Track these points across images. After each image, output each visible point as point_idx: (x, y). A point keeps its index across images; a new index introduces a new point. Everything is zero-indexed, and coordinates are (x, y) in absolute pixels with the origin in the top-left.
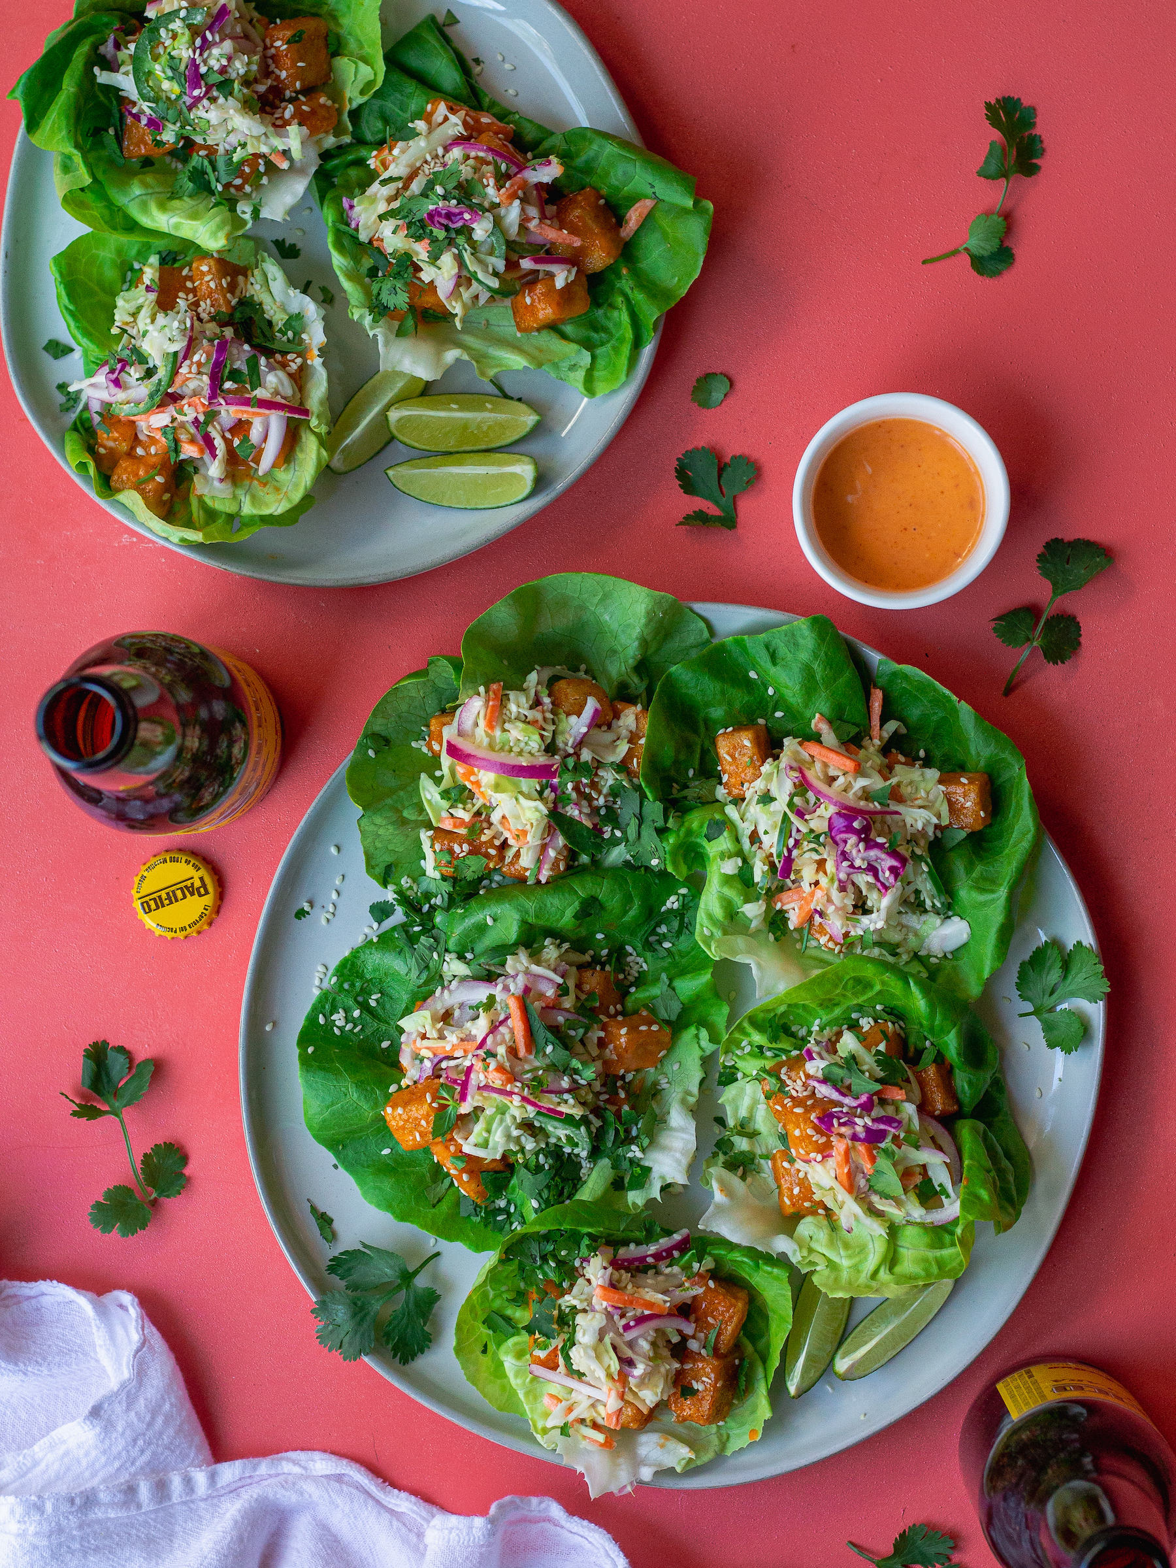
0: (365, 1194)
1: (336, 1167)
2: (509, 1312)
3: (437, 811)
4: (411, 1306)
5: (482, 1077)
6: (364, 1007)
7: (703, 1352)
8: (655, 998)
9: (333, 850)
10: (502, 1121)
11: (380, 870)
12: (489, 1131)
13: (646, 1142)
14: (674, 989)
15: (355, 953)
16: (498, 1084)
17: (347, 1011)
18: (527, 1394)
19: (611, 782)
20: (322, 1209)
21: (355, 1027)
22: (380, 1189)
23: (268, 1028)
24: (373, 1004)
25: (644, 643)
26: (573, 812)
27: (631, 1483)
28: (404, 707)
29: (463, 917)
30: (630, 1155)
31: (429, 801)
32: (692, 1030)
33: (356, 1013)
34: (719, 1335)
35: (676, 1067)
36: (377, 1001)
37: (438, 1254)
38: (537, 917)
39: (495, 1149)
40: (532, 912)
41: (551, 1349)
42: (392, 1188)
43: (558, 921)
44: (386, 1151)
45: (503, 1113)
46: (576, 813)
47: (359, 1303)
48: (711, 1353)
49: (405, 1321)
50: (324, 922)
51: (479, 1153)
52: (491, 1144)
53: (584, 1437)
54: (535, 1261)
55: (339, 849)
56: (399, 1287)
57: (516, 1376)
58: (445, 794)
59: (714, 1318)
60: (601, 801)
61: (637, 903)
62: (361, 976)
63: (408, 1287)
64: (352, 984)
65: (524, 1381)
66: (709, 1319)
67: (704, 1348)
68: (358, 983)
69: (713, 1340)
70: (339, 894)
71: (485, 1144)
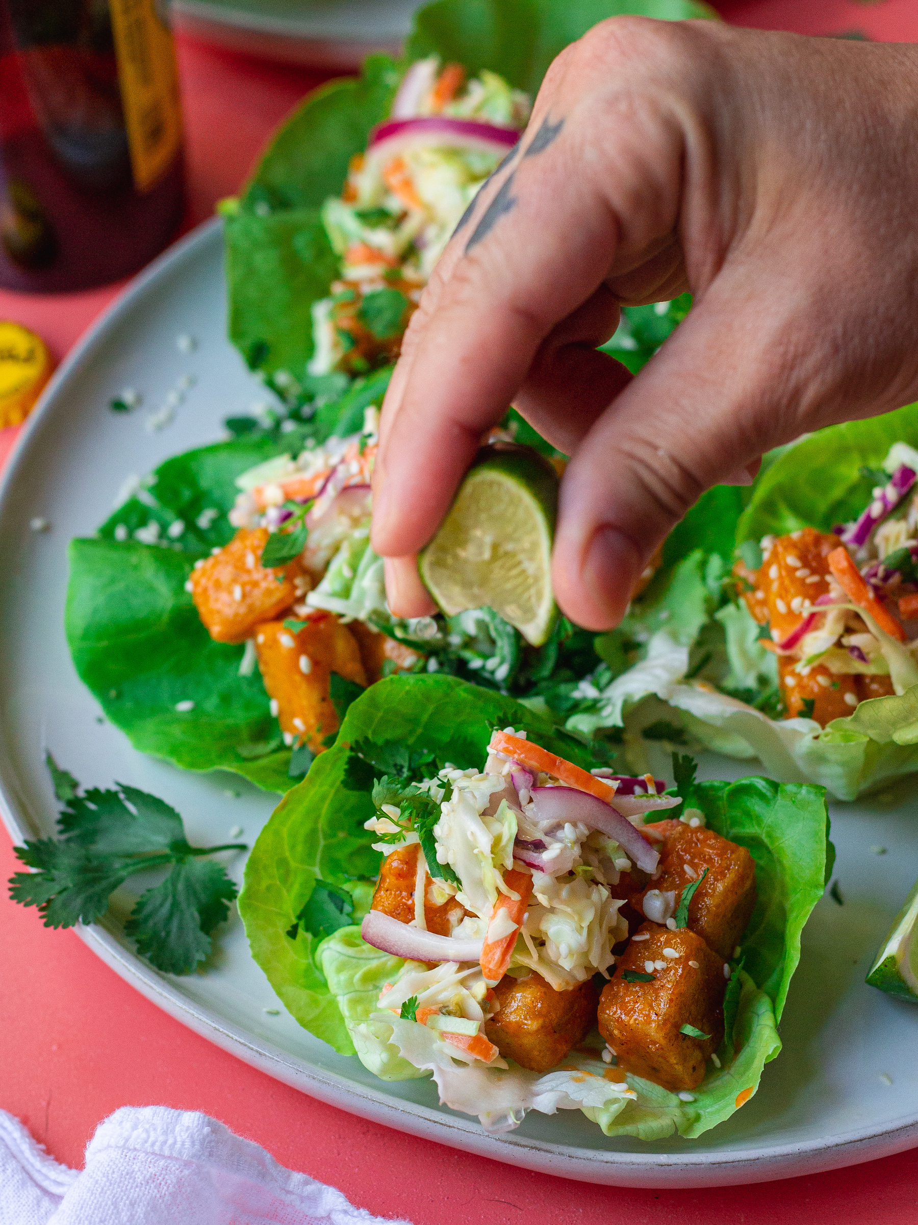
0: (139, 744)
1: (100, 721)
2: (344, 887)
3: (346, 236)
4: (180, 886)
5: (354, 468)
6: (191, 526)
7: (671, 923)
9: (184, 344)
12: (354, 569)
13: (605, 677)
15: (193, 456)
17: (163, 527)
18: (355, 1002)
20: (63, 764)
21: (171, 545)
23: (37, 523)
24: (203, 523)
27: (517, 1113)
30: (576, 695)
32: (696, 556)
33: (177, 529)
34: (699, 895)
35: (664, 615)
36: (212, 521)
37: (242, 847)
39: (360, 602)
42: (183, 733)
44: (184, 706)
47: (95, 863)
48: (683, 924)
49: (168, 905)
51: (335, 606)
52: (355, 593)
53: (444, 1035)
55: (193, 343)
56: (165, 859)
57: (340, 969)
58: (361, 216)
59: (695, 867)
62: (192, 482)
63: (180, 861)
64: (176, 494)
65: (351, 978)
66: (687, 868)
67: (674, 916)
68: (187, 494)
69: (689, 897)
70: (183, 399)
71: (345, 592)
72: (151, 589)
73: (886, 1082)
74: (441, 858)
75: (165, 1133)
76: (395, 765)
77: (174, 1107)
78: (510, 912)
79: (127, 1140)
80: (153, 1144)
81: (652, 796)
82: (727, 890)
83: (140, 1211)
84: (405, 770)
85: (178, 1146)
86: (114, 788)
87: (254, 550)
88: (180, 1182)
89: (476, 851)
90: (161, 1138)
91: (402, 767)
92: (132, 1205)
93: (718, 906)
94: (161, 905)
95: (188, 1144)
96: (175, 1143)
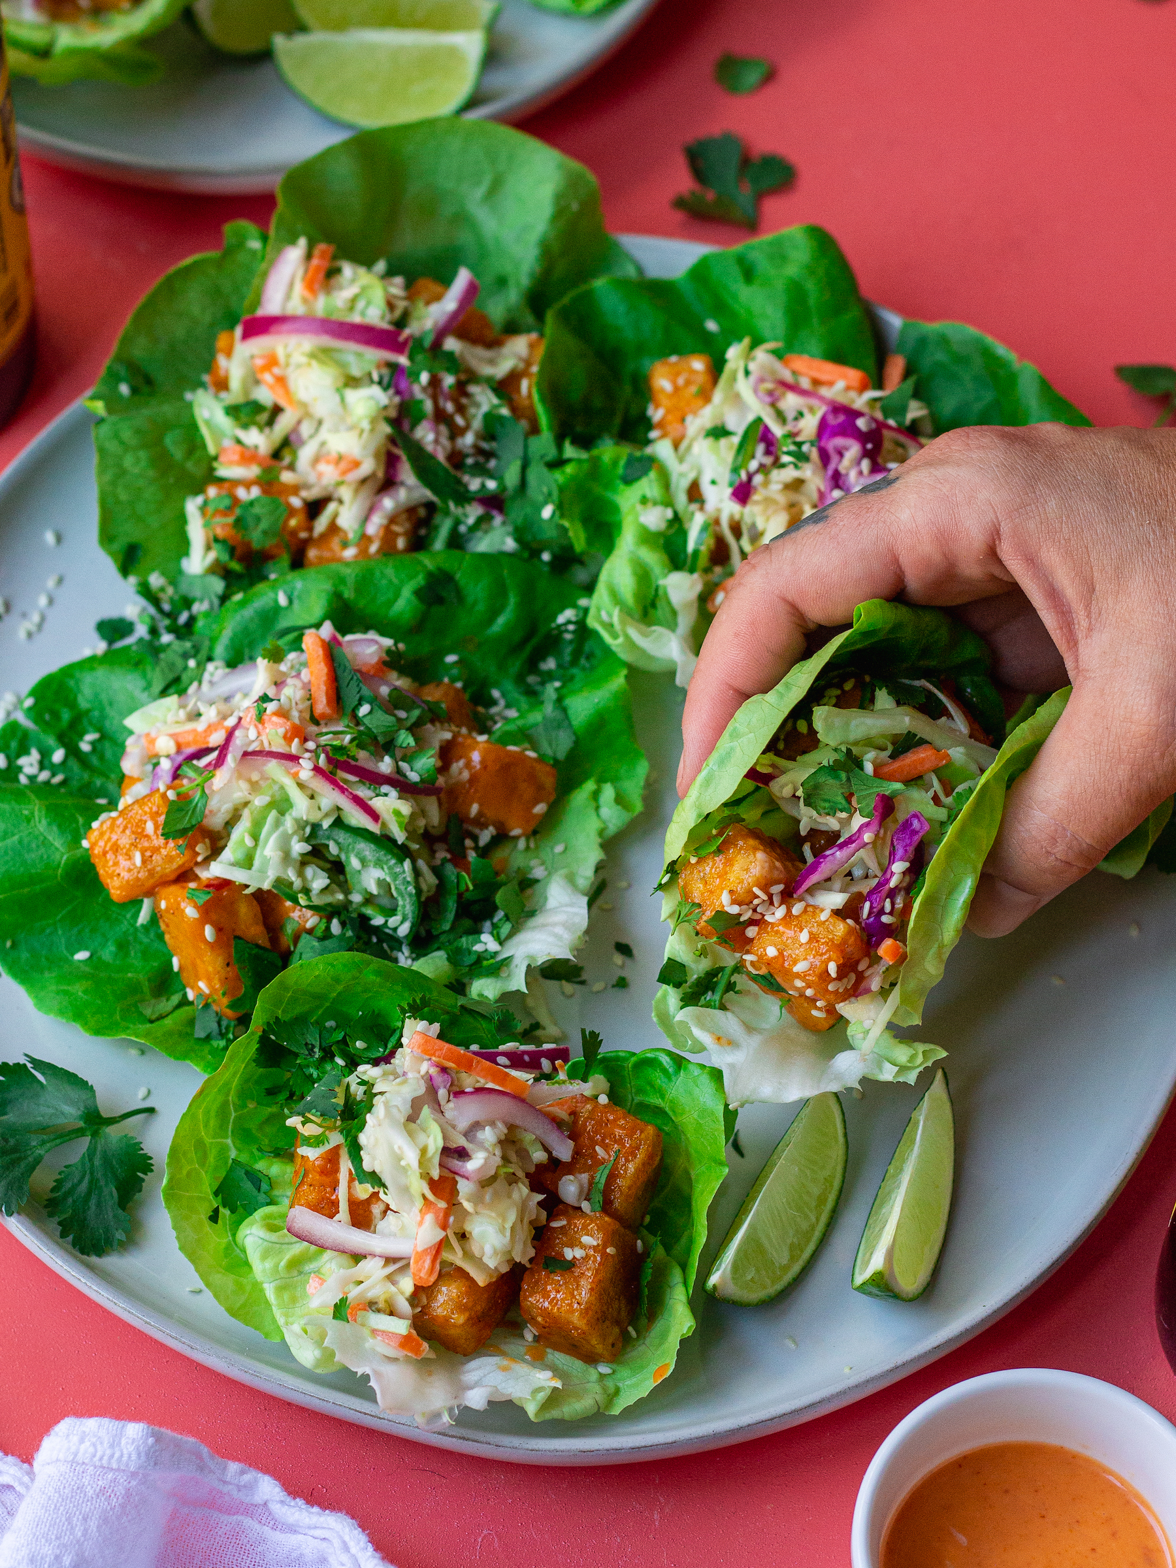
0: (40, 1003)
2: (261, 1165)
3: (218, 434)
4: (97, 1162)
5: (252, 734)
6: (73, 751)
7: (585, 1205)
8: (536, 725)
9: (50, 537)
10: (278, 824)
11: (120, 544)
12: (256, 838)
13: (506, 929)
14: (564, 710)
15: (69, 671)
16: (279, 746)
17: (45, 754)
18: (280, 1289)
19: (485, 408)
21: (53, 775)
22: (66, 993)
24: (85, 747)
25: (547, 254)
26: (426, 434)
27: (451, 1410)
28: (180, 332)
29: (243, 604)
30: (478, 948)
31: (208, 423)
32: (590, 786)
33: (58, 756)
34: (612, 1177)
35: (559, 849)
36: (93, 743)
37: (151, 1111)
38: (358, 590)
39: (263, 871)
40: (351, 581)
41: (328, 1147)
42: (85, 992)
43: (391, 603)
44: (82, 955)
45: (282, 813)
46: (430, 437)
47: (12, 1142)
48: (598, 1207)
50: (22, 634)
51: (238, 876)
52: (257, 863)
53: (374, 1332)
54: (311, 1051)
55: (59, 539)
56: (80, 1132)
57: (265, 1256)
58: (233, 411)
59: (606, 1148)
60: (469, 439)
61: (513, 600)
62: (72, 705)
63: (95, 1134)
64: (56, 715)
65: (277, 1265)
66: (597, 1148)
67: (588, 1199)
68: (66, 716)
69: (603, 1181)
70: (51, 601)
71: (247, 862)
72: (45, 843)
73: (793, 1346)
74: (367, 1166)
75: (112, 1446)
76: (306, 1044)
77: (118, 1417)
78: (437, 1218)
79: (76, 1455)
80: (101, 1459)
81: (564, 1082)
82: (637, 1170)
83: (93, 1525)
84: (316, 1050)
85: (125, 1458)
86: (23, 1060)
87: (154, 816)
88: (128, 1494)
89: (403, 1163)
90: (108, 1452)
91: (313, 1046)
92: (85, 1519)
93: (629, 1188)
94: (80, 1181)
95: (134, 1457)
96: (122, 1456)
